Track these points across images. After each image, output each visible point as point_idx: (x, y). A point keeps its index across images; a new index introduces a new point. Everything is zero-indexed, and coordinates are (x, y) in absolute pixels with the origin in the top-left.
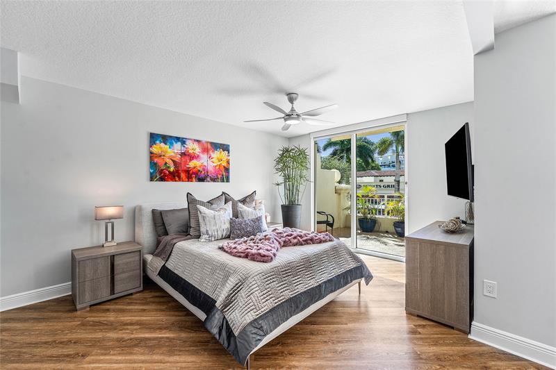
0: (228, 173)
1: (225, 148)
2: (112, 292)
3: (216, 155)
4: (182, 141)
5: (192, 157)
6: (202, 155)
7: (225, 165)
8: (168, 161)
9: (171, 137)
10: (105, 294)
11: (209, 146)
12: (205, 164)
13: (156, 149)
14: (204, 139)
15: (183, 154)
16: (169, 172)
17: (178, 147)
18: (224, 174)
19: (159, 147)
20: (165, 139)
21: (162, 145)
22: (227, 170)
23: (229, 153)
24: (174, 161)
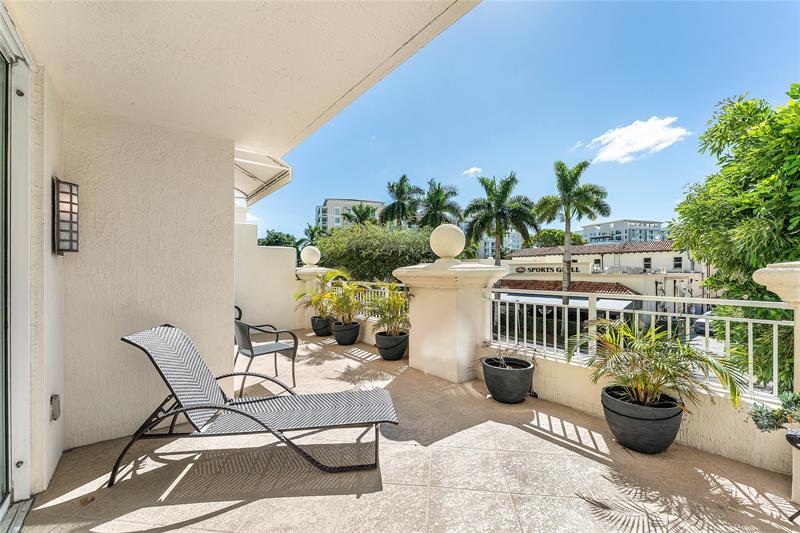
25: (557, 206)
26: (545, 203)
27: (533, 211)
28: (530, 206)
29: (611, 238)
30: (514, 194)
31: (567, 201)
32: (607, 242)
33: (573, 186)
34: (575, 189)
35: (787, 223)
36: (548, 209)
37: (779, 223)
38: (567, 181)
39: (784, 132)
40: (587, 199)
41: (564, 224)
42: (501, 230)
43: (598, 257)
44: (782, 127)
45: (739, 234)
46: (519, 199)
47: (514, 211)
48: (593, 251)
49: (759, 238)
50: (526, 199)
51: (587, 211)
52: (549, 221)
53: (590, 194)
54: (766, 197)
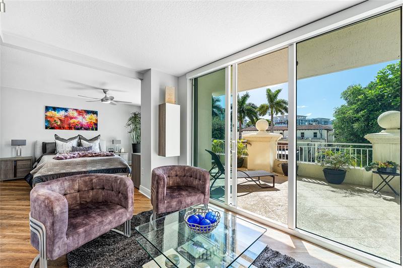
0: (97, 126)
1: (95, 113)
2: (15, 176)
3: (88, 117)
4: (66, 110)
5: (72, 118)
6: (78, 117)
7: (95, 122)
8: (56, 119)
9: (58, 108)
10: (11, 177)
11: (84, 112)
12: (81, 121)
13: (49, 114)
14: (80, 108)
15: (66, 116)
16: (57, 125)
17: (63, 113)
18: (94, 126)
19: (51, 113)
20: (54, 109)
21: (53, 112)
22: (96, 124)
23: (97, 115)
24: (60, 120)
25: (267, 108)
26: (262, 107)
27: (256, 110)
28: (255, 107)
29: (284, 123)
30: (248, 102)
31: (272, 107)
32: (283, 125)
33: (274, 99)
34: (275, 101)
35: (369, 123)
36: (263, 110)
37: (366, 123)
38: (272, 97)
39: (368, 98)
40: (281, 106)
41: (270, 117)
42: (242, 119)
43: (282, 132)
44: (368, 97)
45: (356, 125)
46: (250, 104)
47: (248, 110)
48: (279, 129)
49: (361, 127)
50: (253, 104)
51: (280, 111)
52: (263, 115)
53: (282, 104)
54: (363, 116)
